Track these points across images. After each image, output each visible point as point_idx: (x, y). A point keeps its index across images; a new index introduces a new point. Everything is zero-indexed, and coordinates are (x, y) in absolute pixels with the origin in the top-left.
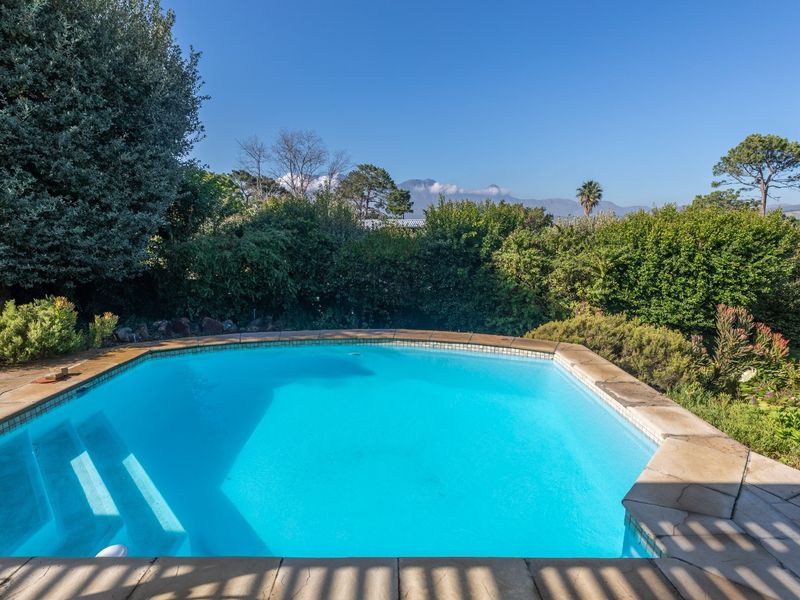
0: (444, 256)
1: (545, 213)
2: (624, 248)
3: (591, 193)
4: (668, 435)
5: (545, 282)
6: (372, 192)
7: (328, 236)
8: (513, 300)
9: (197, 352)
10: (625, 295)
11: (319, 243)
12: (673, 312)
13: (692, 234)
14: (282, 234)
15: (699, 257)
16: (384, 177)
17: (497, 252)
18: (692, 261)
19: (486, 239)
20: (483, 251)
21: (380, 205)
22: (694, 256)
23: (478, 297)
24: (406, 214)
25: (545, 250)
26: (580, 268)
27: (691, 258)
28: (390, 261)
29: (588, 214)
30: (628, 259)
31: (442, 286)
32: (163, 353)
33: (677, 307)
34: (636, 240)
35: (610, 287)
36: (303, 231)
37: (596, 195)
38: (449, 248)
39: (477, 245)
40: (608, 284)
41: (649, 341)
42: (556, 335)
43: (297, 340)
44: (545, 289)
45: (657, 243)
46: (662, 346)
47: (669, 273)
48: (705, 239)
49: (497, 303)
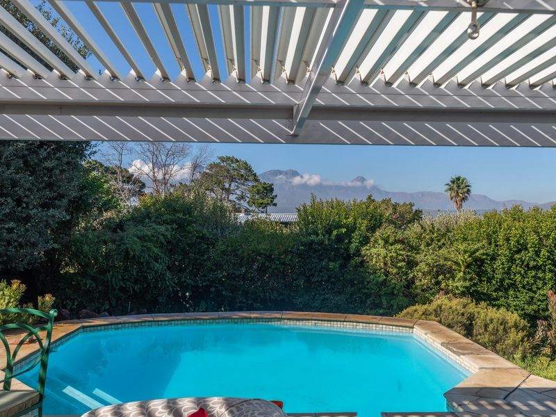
0: (316, 251)
1: (414, 208)
2: (479, 245)
3: (459, 188)
4: (482, 368)
5: (411, 275)
6: (233, 184)
7: (205, 231)
8: (382, 293)
9: (118, 329)
10: (484, 288)
11: (197, 238)
12: (530, 303)
13: (537, 232)
14: (162, 229)
15: (544, 252)
16: (246, 169)
17: (366, 248)
18: (538, 256)
19: (356, 235)
20: (353, 246)
21: (242, 197)
22: (540, 251)
23: (349, 289)
24: (269, 207)
25: (410, 246)
26: (442, 262)
27: (537, 253)
28: (265, 255)
29: (459, 208)
30: (484, 254)
31: (315, 279)
32: (92, 329)
33: (532, 298)
34: (489, 237)
35: (471, 279)
36: (181, 226)
37: (465, 190)
38: (322, 243)
39: (346, 241)
40: (468, 277)
41: (492, 320)
42: (416, 315)
43: (201, 319)
44: (412, 282)
45: (508, 240)
46: (501, 324)
47: (521, 267)
48: (547, 236)
49: (368, 296)
